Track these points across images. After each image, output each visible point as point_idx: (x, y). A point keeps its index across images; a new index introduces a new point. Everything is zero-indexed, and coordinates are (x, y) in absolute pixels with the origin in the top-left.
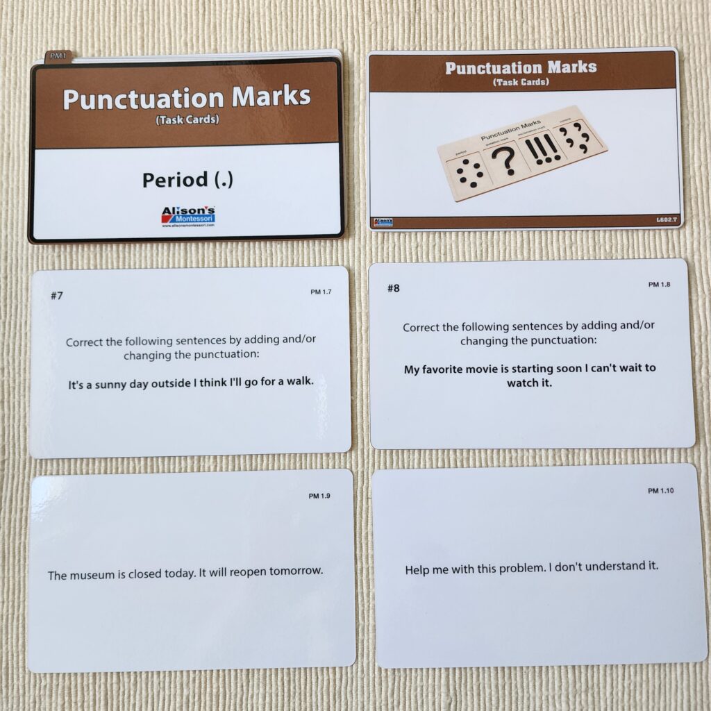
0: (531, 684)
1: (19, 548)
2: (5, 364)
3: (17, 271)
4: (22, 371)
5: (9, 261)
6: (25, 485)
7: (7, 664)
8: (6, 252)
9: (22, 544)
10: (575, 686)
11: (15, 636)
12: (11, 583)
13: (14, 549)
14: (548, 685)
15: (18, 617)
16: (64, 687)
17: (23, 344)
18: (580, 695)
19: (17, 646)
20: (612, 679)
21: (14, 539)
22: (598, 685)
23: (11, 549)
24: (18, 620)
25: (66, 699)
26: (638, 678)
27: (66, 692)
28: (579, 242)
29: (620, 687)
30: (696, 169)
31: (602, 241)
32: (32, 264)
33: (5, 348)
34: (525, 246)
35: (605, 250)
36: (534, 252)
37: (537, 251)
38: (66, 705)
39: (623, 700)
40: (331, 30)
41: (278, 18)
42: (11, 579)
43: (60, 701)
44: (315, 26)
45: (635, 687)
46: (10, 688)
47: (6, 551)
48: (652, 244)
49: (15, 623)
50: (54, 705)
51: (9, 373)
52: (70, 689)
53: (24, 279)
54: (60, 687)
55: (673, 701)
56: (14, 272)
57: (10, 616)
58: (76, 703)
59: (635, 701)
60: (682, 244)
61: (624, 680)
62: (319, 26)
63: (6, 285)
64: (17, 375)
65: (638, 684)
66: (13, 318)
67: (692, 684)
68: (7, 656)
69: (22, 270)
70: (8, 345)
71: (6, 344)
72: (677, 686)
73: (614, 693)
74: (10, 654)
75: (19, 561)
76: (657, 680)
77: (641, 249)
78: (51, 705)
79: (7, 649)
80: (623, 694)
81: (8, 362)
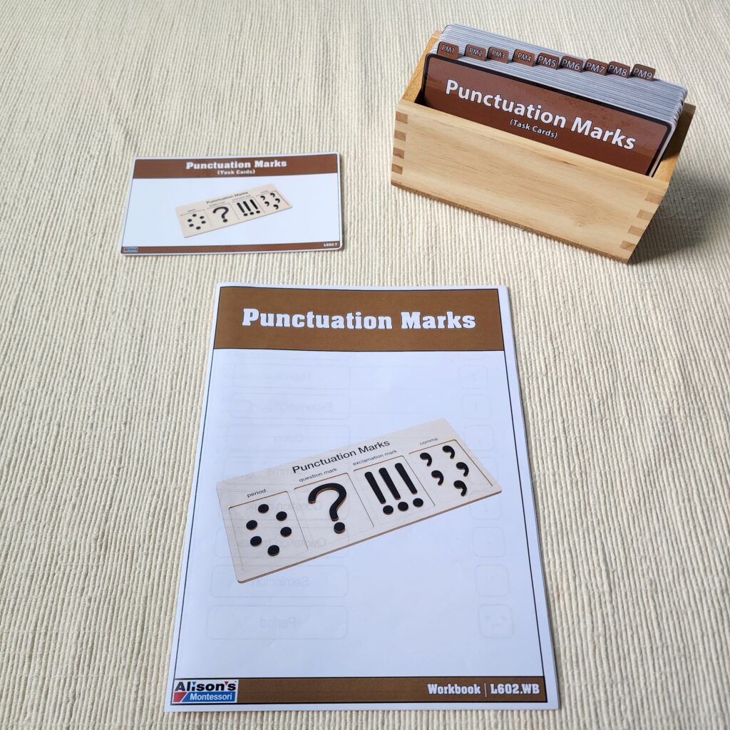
0: (570, 674)
1: (121, 539)
2: (132, 396)
3: (151, 332)
4: (144, 401)
5: (146, 325)
6: (134, 488)
7: (93, 644)
8: (145, 320)
9: (124, 536)
10: (610, 676)
11: (104, 618)
12: (109, 569)
13: (116, 540)
14: (585, 675)
15: (110, 600)
16: (141, 668)
17: (148, 382)
18: (617, 685)
19: (104, 628)
20: (644, 669)
21: (118, 531)
22: (632, 675)
23: (114, 540)
24: (109, 603)
25: (142, 679)
26: (668, 669)
27: (143, 672)
28: (573, 322)
29: (652, 678)
30: (653, 278)
31: (590, 322)
32: (163, 328)
33: (134, 385)
34: (533, 324)
35: (594, 328)
36: (540, 328)
37: (542, 327)
38: (141, 685)
39: (657, 691)
40: (388, 194)
41: (353, 186)
42: (109, 566)
43: (135, 683)
44: (378, 191)
45: (666, 678)
46: (91, 668)
47: (109, 541)
48: (628, 325)
49: (106, 606)
50: (129, 685)
51: (134, 403)
52: (146, 670)
53: (156, 338)
54: (138, 667)
55: (703, 692)
56: (148, 333)
57: (103, 599)
58: (150, 684)
59: (668, 692)
60: (650, 325)
61: (655, 671)
62: (380, 191)
63: (141, 341)
64: (140, 405)
65: (668, 675)
66: (143, 364)
67: (718, 676)
68: (94, 637)
69: (155, 332)
70: (136, 383)
71: (135, 382)
72: (704, 677)
73: (648, 683)
74: (97, 634)
75: (119, 550)
76: (685, 672)
77: (620, 328)
78: (126, 686)
79: (95, 630)
80: (656, 685)
81: (135, 395)
